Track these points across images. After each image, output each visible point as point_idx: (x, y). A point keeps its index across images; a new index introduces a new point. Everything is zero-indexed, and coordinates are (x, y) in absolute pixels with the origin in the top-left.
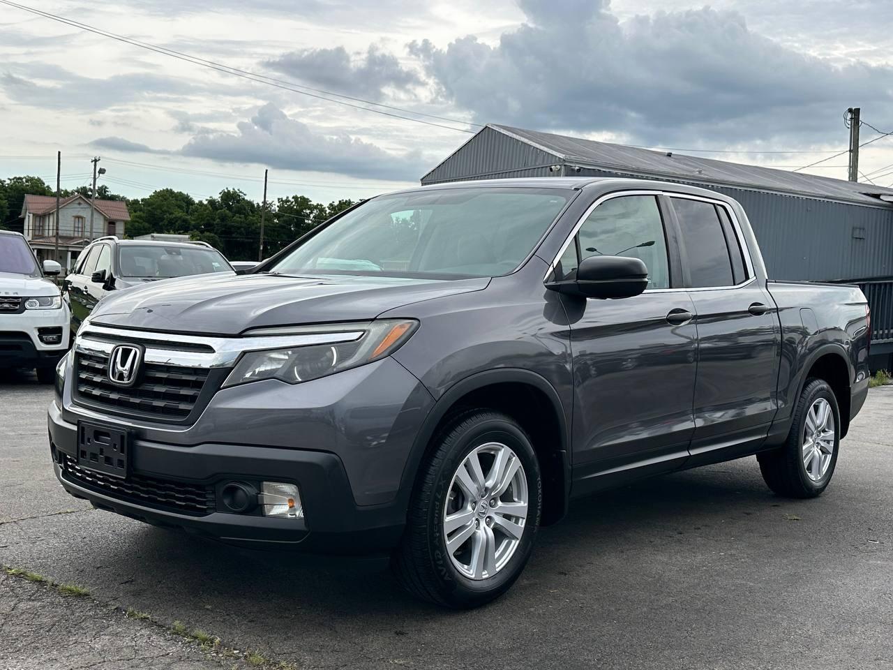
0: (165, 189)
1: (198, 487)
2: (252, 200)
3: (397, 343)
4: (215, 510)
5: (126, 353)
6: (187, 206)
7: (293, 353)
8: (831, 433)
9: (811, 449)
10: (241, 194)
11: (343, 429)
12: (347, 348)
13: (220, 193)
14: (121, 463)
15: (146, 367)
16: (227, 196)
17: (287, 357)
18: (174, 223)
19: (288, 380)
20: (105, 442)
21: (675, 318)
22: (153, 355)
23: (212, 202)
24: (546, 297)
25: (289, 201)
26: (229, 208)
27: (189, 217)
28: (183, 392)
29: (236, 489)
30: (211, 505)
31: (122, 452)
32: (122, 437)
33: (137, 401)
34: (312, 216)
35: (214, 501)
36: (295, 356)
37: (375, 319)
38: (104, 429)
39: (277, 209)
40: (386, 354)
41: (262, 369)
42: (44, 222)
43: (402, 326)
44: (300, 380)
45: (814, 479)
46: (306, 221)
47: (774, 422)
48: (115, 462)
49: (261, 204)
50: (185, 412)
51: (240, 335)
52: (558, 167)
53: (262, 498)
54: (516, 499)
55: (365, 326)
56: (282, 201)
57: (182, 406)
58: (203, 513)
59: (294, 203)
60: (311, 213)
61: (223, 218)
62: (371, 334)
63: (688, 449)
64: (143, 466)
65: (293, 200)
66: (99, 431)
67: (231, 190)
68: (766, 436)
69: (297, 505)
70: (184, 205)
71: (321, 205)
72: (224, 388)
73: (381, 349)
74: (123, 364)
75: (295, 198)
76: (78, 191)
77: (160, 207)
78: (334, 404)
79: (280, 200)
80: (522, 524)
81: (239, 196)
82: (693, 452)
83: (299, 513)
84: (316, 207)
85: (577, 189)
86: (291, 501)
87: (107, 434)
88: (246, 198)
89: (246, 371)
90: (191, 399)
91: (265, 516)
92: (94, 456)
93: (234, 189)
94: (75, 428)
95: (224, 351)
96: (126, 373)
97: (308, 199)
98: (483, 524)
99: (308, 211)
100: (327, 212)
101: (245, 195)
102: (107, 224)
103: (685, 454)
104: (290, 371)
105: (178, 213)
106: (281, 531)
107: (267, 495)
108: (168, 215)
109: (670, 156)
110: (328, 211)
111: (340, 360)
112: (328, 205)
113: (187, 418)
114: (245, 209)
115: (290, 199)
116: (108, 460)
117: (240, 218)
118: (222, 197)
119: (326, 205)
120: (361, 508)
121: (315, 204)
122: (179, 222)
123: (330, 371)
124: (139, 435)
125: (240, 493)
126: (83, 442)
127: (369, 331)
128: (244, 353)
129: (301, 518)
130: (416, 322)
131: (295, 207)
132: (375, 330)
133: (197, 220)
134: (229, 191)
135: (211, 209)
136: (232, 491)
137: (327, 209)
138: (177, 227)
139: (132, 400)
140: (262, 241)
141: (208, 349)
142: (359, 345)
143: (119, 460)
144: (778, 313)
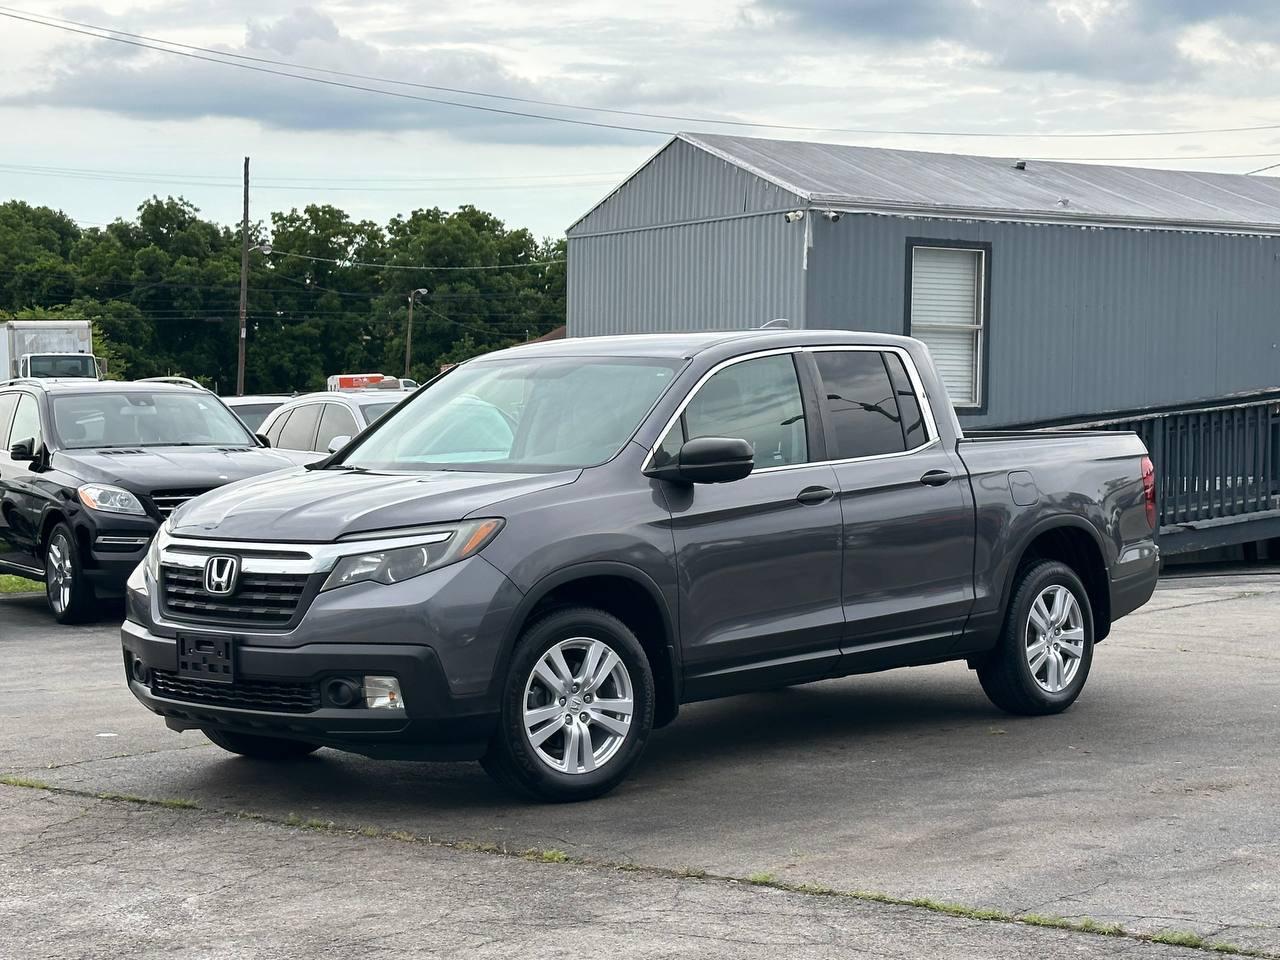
0: (9, 201)
1: (302, 686)
2: (214, 222)
3: (484, 542)
4: (320, 706)
5: (221, 565)
6: (61, 239)
7: (386, 555)
8: (1078, 632)
9: (1042, 651)
10: (186, 209)
11: (437, 629)
12: (436, 549)
13: (139, 209)
14: (226, 669)
15: (243, 577)
16: (156, 216)
17: (379, 560)
18: (39, 284)
19: (381, 580)
20: (208, 650)
21: (812, 497)
22: (251, 565)
23: (120, 230)
24: (651, 485)
25: (299, 218)
26: (161, 240)
27: (69, 267)
28: (284, 598)
29: (341, 684)
30: (317, 702)
31: (228, 658)
32: (227, 644)
33: (237, 609)
34: (351, 250)
35: (319, 698)
36: (388, 558)
37: (462, 520)
38: (206, 639)
39: (271, 238)
40: (473, 552)
41: (357, 572)
43: (488, 526)
44: (393, 580)
45: (1051, 690)
46: (338, 262)
47: (972, 616)
48: (221, 669)
49: (234, 230)
50: (286, 617)
51: (335, 542)
52: (800, 213)
53: (365, 692)
54: (620, 696)
55: (452, 527)
56: (281, 218)
57: (283, 612)
58: (309, 710)
59: (308, 224)
60: (350, 242)
61: (151, 268)
62: (459, 534)
63: (839, 646)
64: (248, 670)
65: (306, 216)
66: (201, 642)
67: (165, 201)
68: (961, 632)
69: (398, 697)
70: (55, 236)
71: (372, 224)
72: (323, 591)
73: (468, 548)
74: (220, 574)
75: (312, 211)
78: (427, 601)
79: (277, 217)
80: (628, 721)
81: (184, 212)
82: (846, 651)
83: (400, 705)
84: (359, 230)
85: (688, 359)
86: (391, 693)
87: (210, 643)
88: (199, 217)
89: (342, 574)
90: (292, 604)
91: (367, 708)
92: (196, 666)
93: (170, 198)
94: (174, 642)
95: (320, 558)
96: (224, 585)
97: (339, 212)
98: (576, 719)
99: (342, 240)
100: (386, 240)
101: (197, 210)
103: (835, 653)
104: (383, 574)
105: (47, 260)
106: (384, 721)
107: (368, 689)
108: (22, 265)
109: (1023, 168)
110: (388, 237)
111: (431, 560)
112: (387, 223)
113: (289, 623)
114: (198, 243)
115: (301, 213)
116: (212, 668)
117: (189, 263)
118: (143, 216)
119: (382, 222)
120: (457, 697)
121: (357, 222)
123: (421, 571)
124: (241, 642)
125: (344, 689)
126: (183, 653)
127: (457, 532)
128: (340, 557)
129: (401, 709)
130: (502, 521)
131: (312, 232)
132: (462, 530)
133: (88, 273)
134: (159, 203)
135: (119, 244)
136: (336, 687)
137: (385, 232)
138: (44, 292)
139: (231, 609)
140: (243, 318)
141: (304, 556)
142: (448, 545)
143: (224, 667)
144: (970, 481)
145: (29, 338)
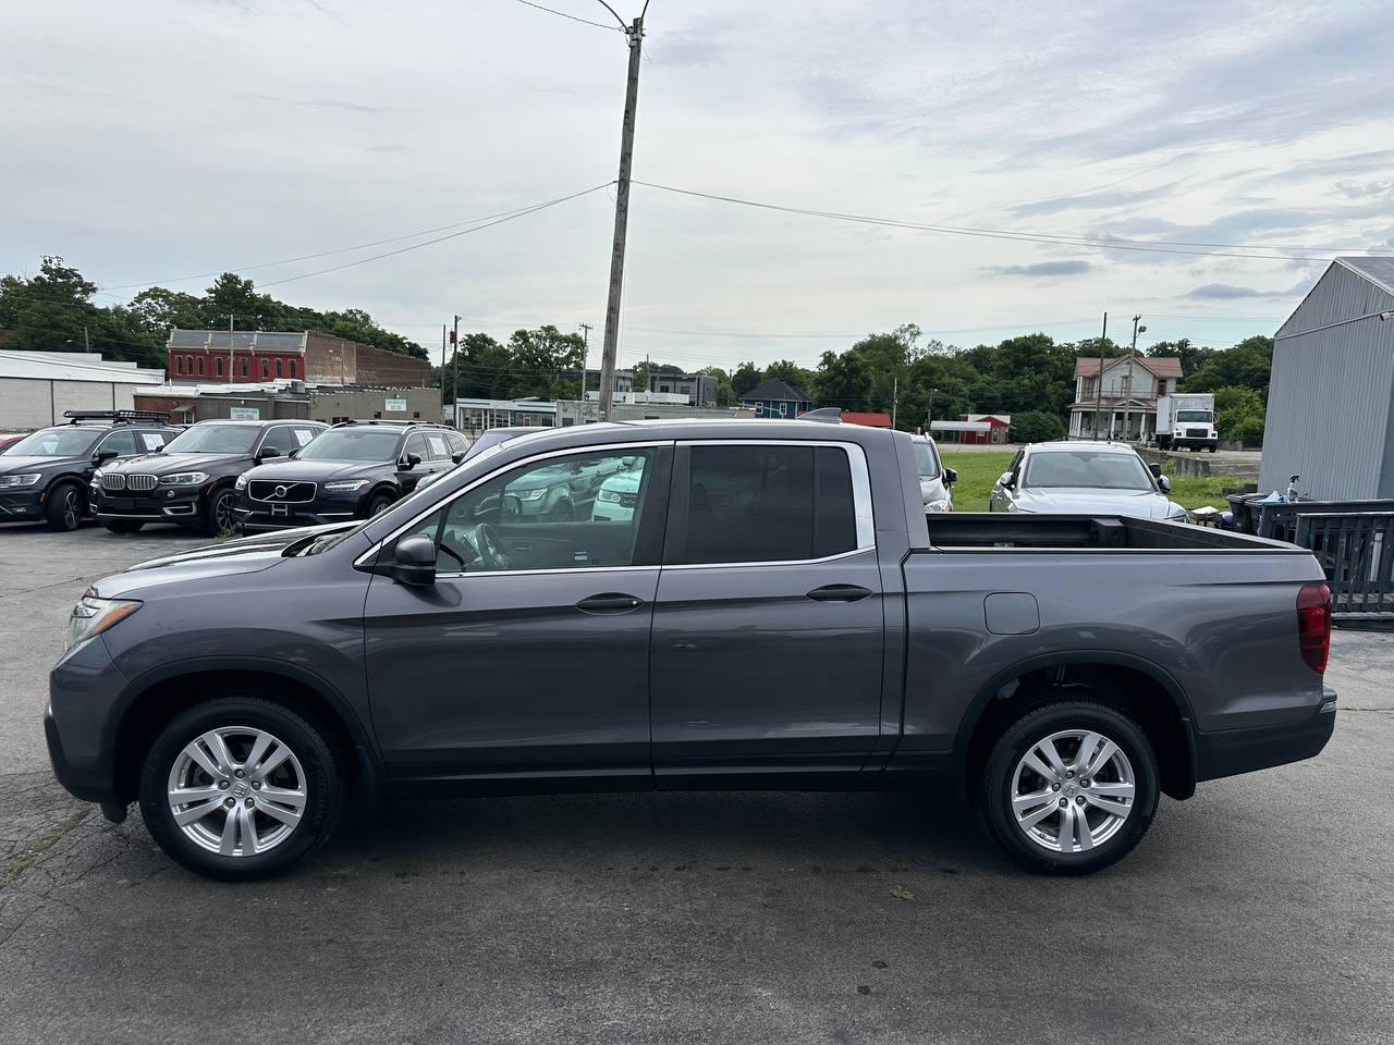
3: (111, 624)
37: (111, 599)
42: (1093, 384)
43: (125, 608)
47: (897, 753)
63: (653, 767)
73: (99, 627)
76: (1157, 347)
77: (1237, 358)
82: (664, 772)
102: (1157, 382)
103: (643, 772)
122: (1258, 373)
127: (103, 610)
130: (140, 604)
132: (107, 609)
144: (906, 589)
145: (1180, 402)
